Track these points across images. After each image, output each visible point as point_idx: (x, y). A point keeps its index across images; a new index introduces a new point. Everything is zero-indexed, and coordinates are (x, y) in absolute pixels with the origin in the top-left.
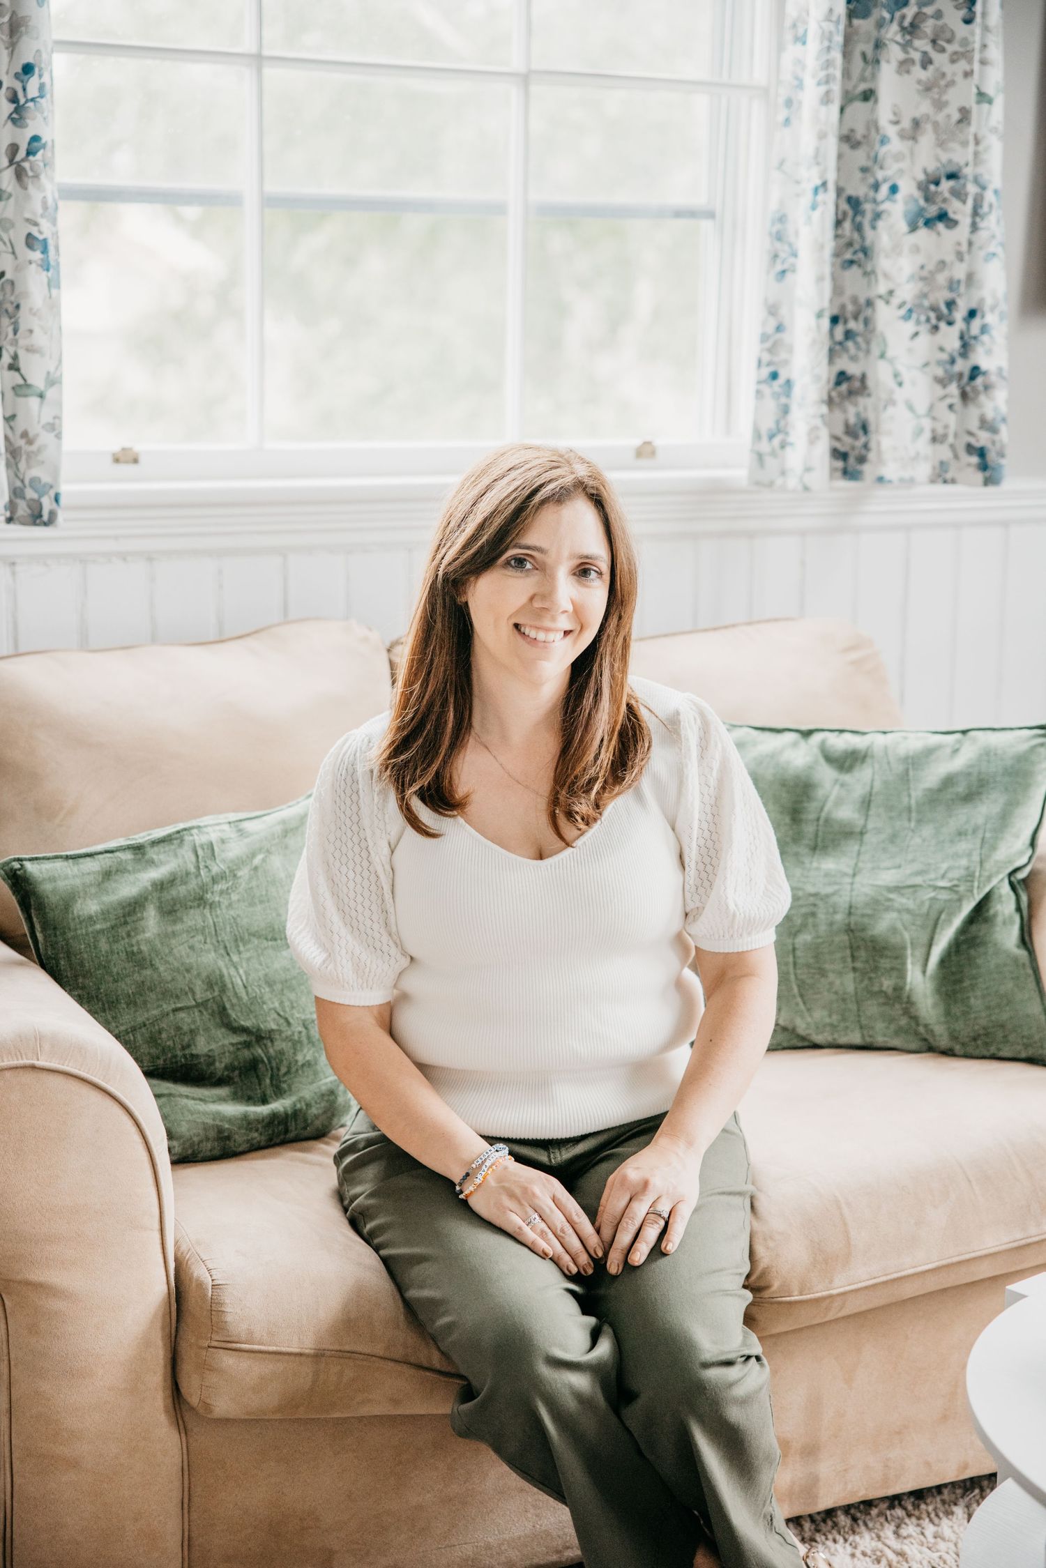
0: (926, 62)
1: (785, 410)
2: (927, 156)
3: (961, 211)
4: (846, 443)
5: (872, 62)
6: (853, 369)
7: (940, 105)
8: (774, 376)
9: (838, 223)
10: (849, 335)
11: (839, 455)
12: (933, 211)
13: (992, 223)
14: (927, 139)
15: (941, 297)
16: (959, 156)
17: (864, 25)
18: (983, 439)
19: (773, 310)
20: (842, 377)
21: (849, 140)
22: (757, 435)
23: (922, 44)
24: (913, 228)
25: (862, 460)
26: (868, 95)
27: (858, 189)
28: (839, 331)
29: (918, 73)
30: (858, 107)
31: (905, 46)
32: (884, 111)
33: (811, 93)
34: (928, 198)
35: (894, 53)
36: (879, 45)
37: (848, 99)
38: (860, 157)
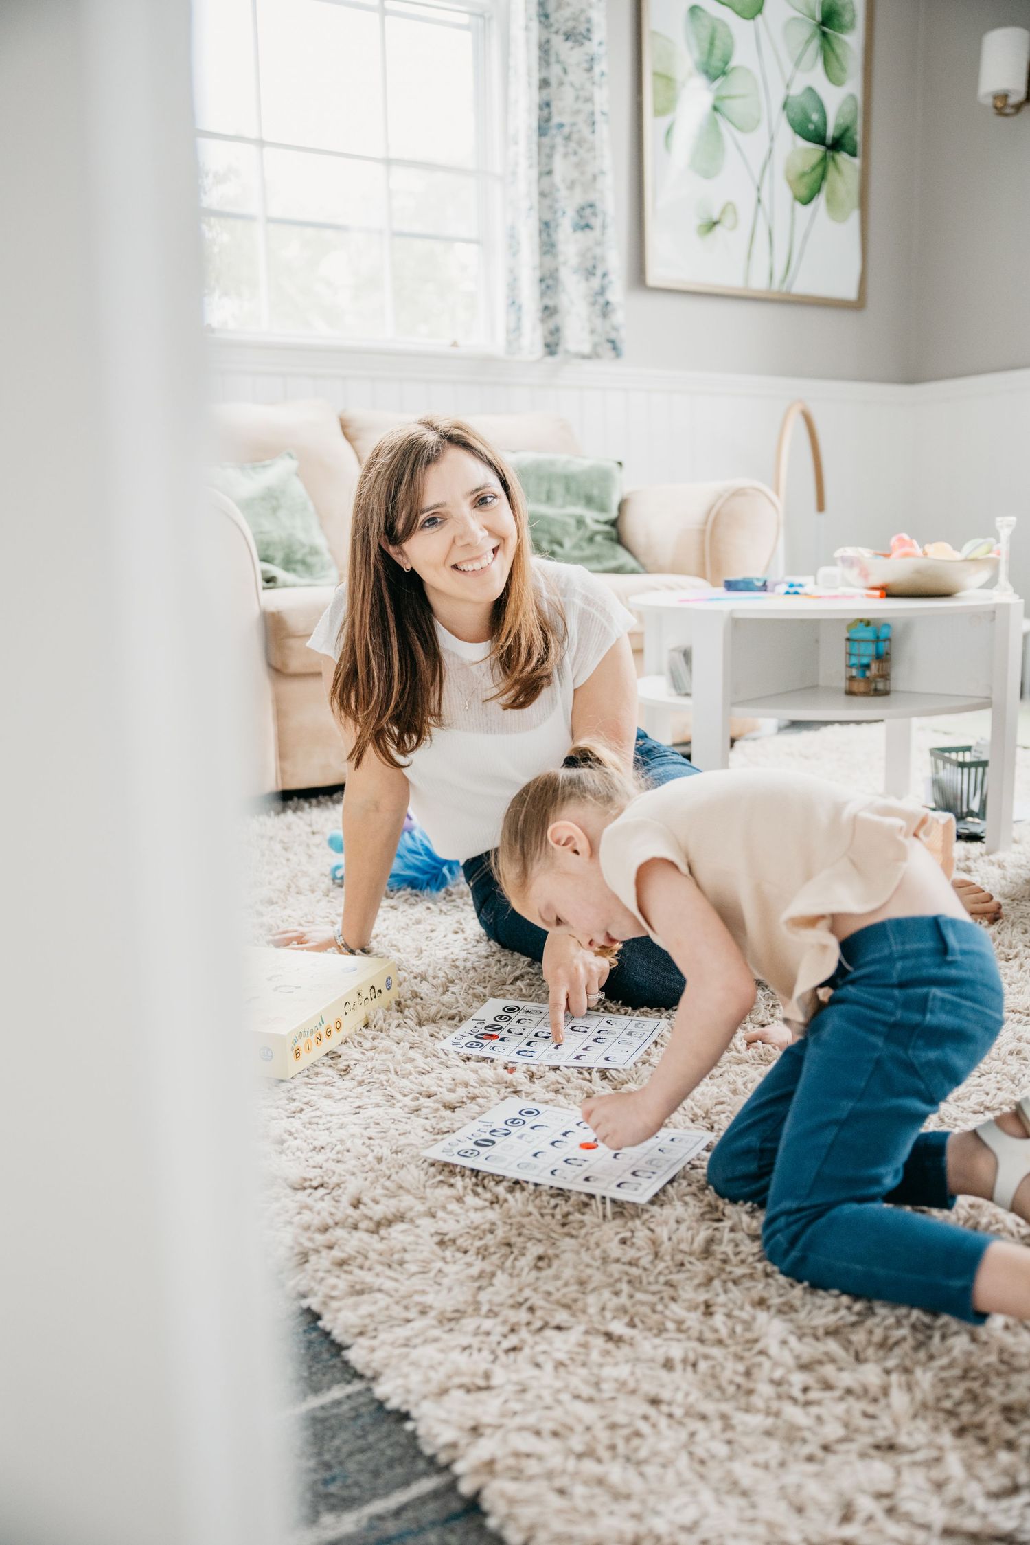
0: (575, 153)
1: (519, 319)
2: (578, 198)
3: (596, 222)
4: (550, 340)
5: (550, 156)
6: (550, 303)
7: (583, 173)
8: (513, 303)
9: (540, 232)
10: (548, 287)
11: (547, 345)
12: (583, 223)
13: (611, 231)
14: (578, 190)
15: (589, 264)
16: (593, 197)
17: (546, 140)
18: (613, 335)
19: (511, 271)
20: (546, 308)
21: (543, 195)
22: (508, 332)
23: (573, 145)
24: (575, 230)
25: (557, 345)
26: (549, 173)
27: (547, 217)
28: (544, 286)
29: (573, 159)
30: (546, 179)
31: (566, 146)
32: (557, 178)
33: (523, 163)
34: (581, 217)
35: (560, 150)
36: (553, 147)
37: (541, 175)
38: (547, 202)
